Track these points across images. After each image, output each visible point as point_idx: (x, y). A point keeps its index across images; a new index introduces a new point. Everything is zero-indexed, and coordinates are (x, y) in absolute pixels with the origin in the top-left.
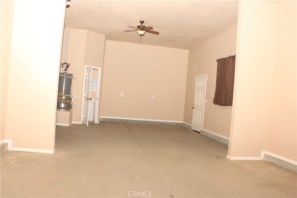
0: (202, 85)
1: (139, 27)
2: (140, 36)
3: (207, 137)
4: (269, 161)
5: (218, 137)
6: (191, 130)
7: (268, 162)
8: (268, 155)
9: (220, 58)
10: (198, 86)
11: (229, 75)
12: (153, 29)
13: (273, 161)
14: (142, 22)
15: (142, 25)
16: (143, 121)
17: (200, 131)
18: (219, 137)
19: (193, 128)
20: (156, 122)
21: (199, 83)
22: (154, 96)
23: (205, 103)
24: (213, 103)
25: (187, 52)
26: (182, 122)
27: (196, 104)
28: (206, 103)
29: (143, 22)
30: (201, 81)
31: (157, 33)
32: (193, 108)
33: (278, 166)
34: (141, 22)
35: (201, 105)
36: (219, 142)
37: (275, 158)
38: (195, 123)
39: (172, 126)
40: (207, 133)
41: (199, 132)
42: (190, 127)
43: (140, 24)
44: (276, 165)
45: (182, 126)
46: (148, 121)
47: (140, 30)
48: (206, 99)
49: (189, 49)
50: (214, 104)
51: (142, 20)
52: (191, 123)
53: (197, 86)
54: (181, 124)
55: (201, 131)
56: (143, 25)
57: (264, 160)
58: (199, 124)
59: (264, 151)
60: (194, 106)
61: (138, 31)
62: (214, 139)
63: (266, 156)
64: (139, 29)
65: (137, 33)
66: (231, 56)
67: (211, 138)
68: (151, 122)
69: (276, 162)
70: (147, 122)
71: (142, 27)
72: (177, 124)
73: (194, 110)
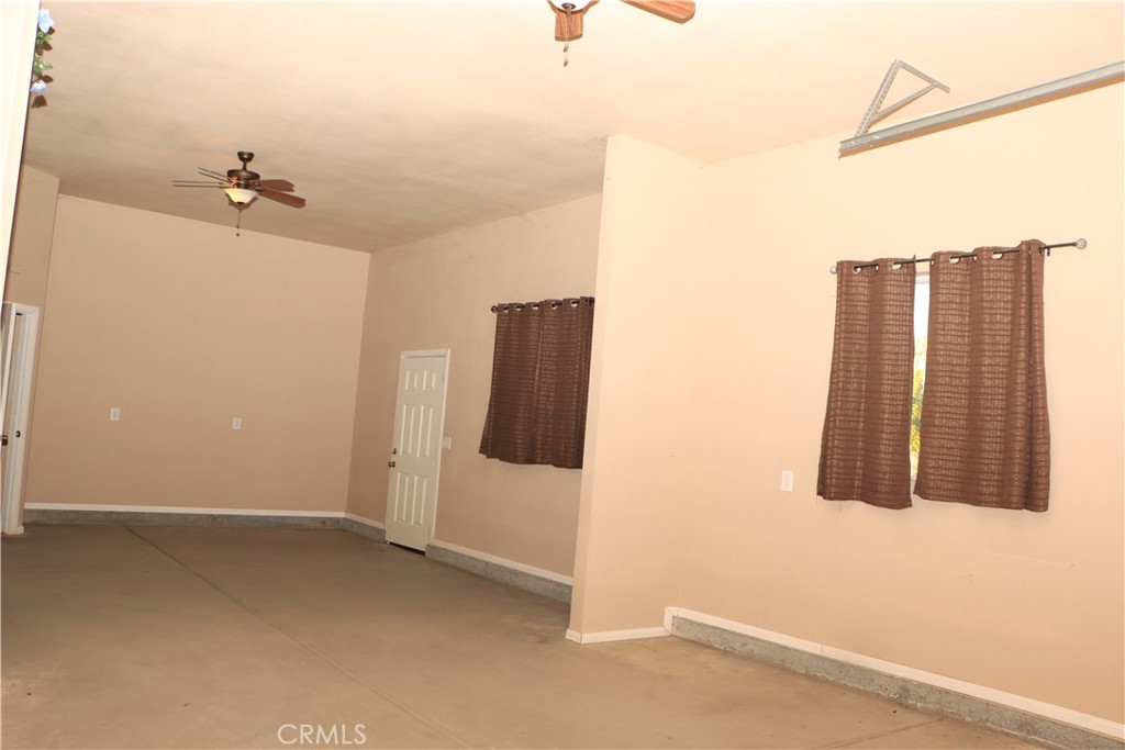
0: (427, 387)
1: (231, 173)
2: (236, 210)
3: (455, 568)
4: (691, 636)
5: (500, 567)
6: (385, 542)
7: (687, 640)
8: (686, 620)
9: (507, 301)
10: (411, 386)
11: (541, 363)
12: (293, 191)
13: (702, 636)
14: (246, 158)
15: (244, 168)
16: (200, 516)
17: (423, 549)
18: (505, 568)
19: (389, 538)
20: (249, 516)
21: (416, 376)
22: (240, 420)
23: (440, 451)
24: (480, 452)
25: (363, 259)
26: (341, 515)
27: (405, 453)
28: (445, 451)
29: (251, 156)
30: (425, 373)
31: (299, 202)
32: (393, 465)
33: (718, 649)
34: (240, 155)
35: (423, 455)
36: (506, 585)
37: (706, 625)
38: (400, 519)
39: (309, 529)
40: (456, 554)
41: (422, 553)
42: (382, 532)
43: (239, 165)
44: (710, 647)
45: (345, 531)
46: (219, 516)
47: (238, 186)
48: (446, 434)
49: (370, 252)
50: (485, 456)
51: (246, 150)
52: (381, 517)
53: (407, 388)
54: (338, 520)
55: (429, 546)
56: (248, 169)
57: (672, 635)
58: (417, 523)
59: (670, 608)
60: (393, 458)
61: (228, 191)
62: (483, 574)
63: (680, 622)
64: (235, 181)
65: (227, 195)
66: (551, 301)
67: (477, 572)
68: (229, 517)
69: (712, 639)
70: (213, 518)
71: (244, 174)
72: (324, 523)
73: (396, 476)
